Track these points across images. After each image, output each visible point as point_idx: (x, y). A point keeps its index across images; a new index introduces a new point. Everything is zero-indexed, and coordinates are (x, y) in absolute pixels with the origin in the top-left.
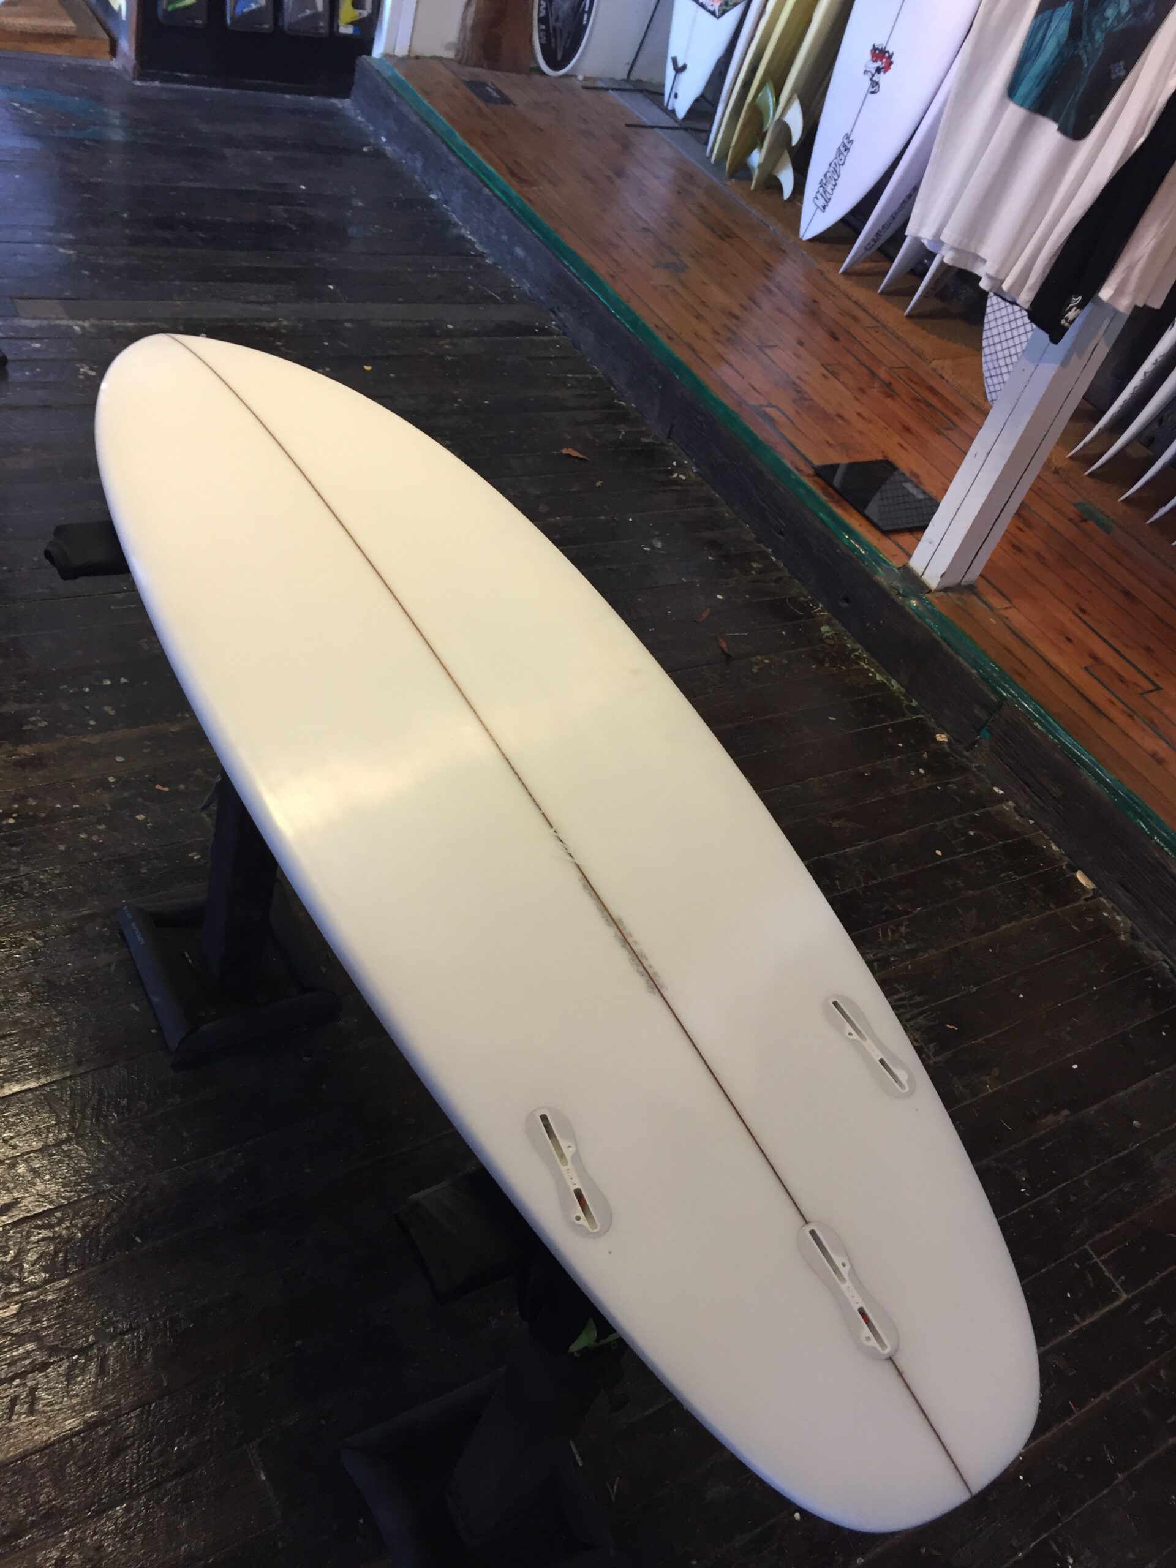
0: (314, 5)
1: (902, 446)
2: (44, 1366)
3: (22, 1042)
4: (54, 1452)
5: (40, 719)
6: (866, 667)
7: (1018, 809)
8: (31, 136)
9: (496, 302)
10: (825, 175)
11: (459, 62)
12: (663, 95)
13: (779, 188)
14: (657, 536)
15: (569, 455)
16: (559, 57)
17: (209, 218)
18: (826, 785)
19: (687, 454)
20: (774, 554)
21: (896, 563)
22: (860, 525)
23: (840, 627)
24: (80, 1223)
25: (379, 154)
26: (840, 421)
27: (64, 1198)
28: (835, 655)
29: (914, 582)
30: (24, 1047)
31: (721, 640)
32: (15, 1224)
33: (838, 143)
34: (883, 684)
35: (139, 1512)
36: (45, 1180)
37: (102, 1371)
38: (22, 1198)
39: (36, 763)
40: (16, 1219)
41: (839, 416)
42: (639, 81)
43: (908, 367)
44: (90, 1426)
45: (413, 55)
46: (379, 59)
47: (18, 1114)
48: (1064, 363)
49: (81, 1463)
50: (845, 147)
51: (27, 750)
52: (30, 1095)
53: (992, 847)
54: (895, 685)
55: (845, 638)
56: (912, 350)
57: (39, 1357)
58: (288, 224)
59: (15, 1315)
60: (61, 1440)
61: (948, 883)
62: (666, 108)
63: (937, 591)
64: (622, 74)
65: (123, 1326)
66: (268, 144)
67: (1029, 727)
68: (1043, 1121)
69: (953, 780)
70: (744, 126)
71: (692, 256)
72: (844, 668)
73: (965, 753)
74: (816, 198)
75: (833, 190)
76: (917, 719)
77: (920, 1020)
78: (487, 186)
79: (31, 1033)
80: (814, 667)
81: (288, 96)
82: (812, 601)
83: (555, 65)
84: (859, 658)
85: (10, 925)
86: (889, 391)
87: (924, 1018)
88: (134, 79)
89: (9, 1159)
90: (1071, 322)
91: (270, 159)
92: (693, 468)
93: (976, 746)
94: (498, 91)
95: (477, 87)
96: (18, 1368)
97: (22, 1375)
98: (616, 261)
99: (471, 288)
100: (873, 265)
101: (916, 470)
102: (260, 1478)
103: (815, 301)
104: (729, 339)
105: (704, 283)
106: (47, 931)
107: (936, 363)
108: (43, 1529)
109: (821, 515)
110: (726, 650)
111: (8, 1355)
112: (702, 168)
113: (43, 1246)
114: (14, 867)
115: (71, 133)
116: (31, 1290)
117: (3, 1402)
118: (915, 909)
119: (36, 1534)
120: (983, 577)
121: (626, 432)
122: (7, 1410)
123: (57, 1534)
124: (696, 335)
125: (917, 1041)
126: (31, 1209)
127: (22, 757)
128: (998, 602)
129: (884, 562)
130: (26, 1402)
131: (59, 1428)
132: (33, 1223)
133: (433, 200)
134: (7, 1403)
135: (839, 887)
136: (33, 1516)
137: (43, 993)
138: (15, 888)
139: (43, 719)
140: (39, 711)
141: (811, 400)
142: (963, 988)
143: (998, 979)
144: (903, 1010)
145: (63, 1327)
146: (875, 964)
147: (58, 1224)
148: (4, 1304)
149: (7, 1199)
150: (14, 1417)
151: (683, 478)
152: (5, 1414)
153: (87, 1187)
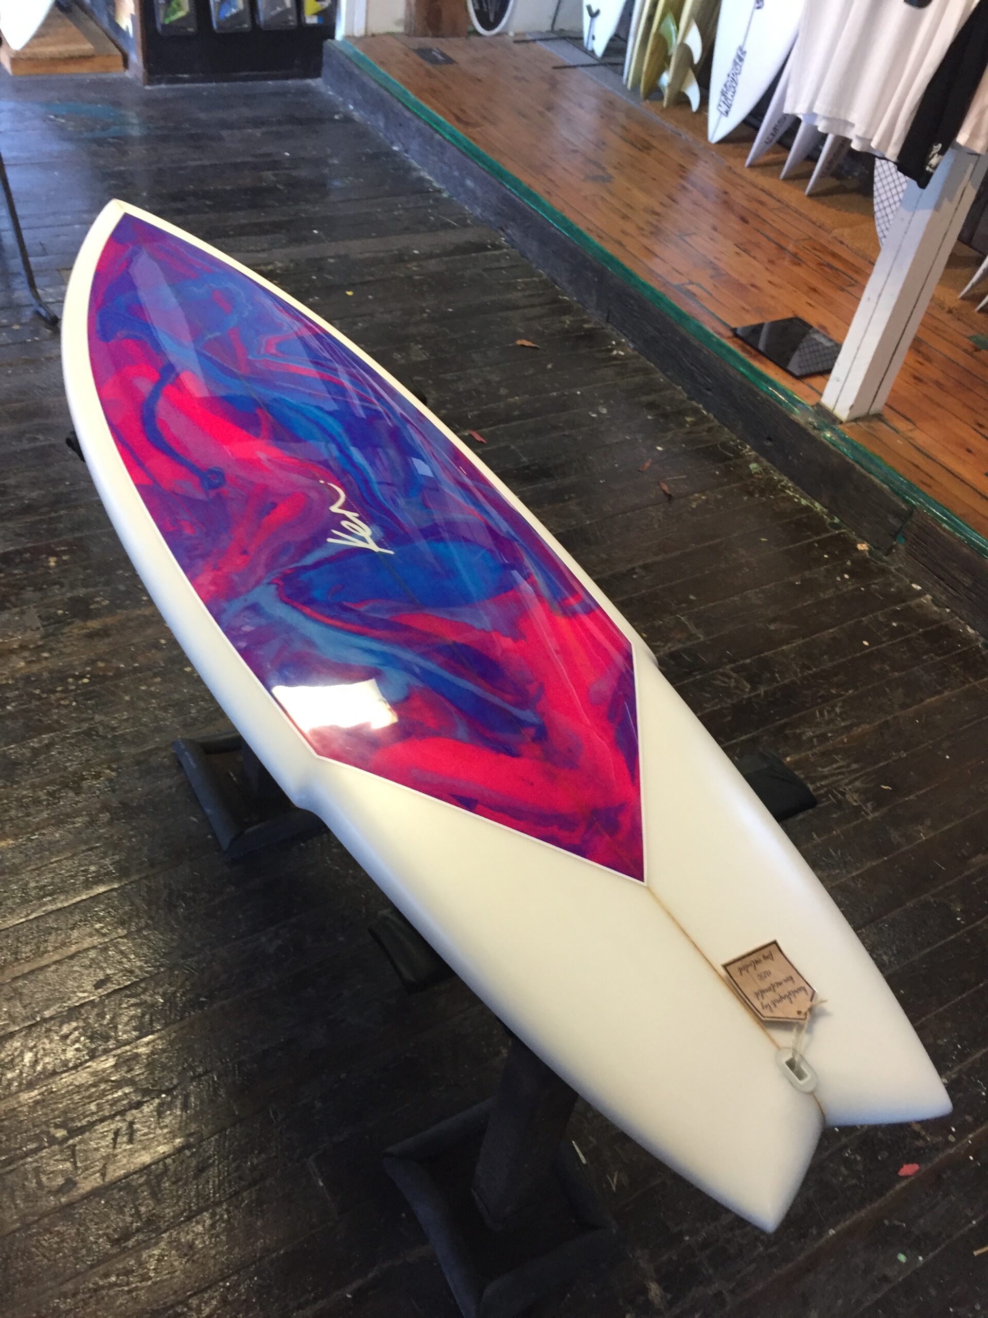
0: (284, 4)
1: (810, 305)
2: (138, 1105)
3: (105, 853)
4: (151, 1173)
5: (103, 599)
6: (791, 494)
7: (935, 601)
8: (65, 140)
9: (454, 227)
10: (725, 85)
11: (408, 35)
12: (582, 38)
13: (687, 102)
14: (602, 404)
15: (523, 346)
16: (492, 18)
17: (212, 188)
18: (761, 595)
19: (625, 334)
20: (705, 408)
21: (809, 402)
22: (776, 374)
23: (766, 463)
24: (161, 990)
25: (348, 119)
26: (753, 289)
27: (147, 972)
28: (763, 487)
29: (826, 416)
30: (108, 857)
31: (663, 485)
32: (108, 995)
33: (733, 56)
34: (807, 507)
35: (222, 1216)
36: (131, 959)
37: (185, 1106)
38: (114, 974)
39: (103, 633)
40: (110, 991)
41: (753, 286)
42: (562, 30)
43: (811, 238)
44: (179, 1150)
45: (370, 34)
46: (342, 41)
47: (106, 909)
48: (937, 207)
49: (174, 1179)
50: (740, 58)
51: (94, 624)
52: (115, 894)
53: (913, 635)
54: (818, 506)
55: (772, 472)
56: (814, 223)
57: (135, 1098)
58: (277, 185)
59: (113, 1066)
60: (156, 1163)
61: (876, 668)
62: (586, 49)
63: (848, 421)
64: (546, 26)
65: (200, 1070)
66: (256, 123)
67: (938, 528)
68: (974, 860)
69: (876, 581)
70: (652, 53)
71: (615, 167)
72: (771, 497)
73: (885, 558)
74: (720, 105)
75: (732, 96)
76: (840, 534)
77: (858, 784)
78: (437, 132)
79: (113, 845)
80: (745, 498)
81: (270, 83)
82: (741, 444)
83: (488, 26)
84: (784, 487)
86: (797, 260)
87: (862, 781)
88: (144, 85)
90: (935, 168)
91: (259, 135)
92: (630, 344)
93: (894, 551)
94: (443, 54)
95: (424, 53)
96: (119, 1107)
97: (122, 1113)
98: (551, 180)
99: (432, 218)
100: (775, 156)
101: (822, 323)
102: (319, 1184)
103: (726, 193)
104: (652, 233)
105: (628, 189)
106: (119, 764)
107: (836, 232)
108: (146, 1232)
109: (741, 369)
110: (668, 492)
111: (110, 1097)
112: (620, 94)
113: (132, 1011)
114: (91, 716)
115: (97, 134)
116: (125, 1045)
117: (107, 1135)
118: (847, 692)
119: (140, 1237)
120: (887, 404)
121: (570, 321)
122: (112, 1141)
123: (158, 1235)
124: (623, 232)
125: (856, 801)
126: (121, 982)
127: (91, 630)
128: (903, 426)
129: (799, 402)
130: (126, 1134)
131: (154, 1153)
132: (123, 993)
133: (396, 151)
134: (111, 1135)
135: (779, 679)
136: (137, 1222)
137: (120, 813)
138: (92, 732)
139: (106, 599)
140: (102, 593)
141: (727, 274)
142: (894, 754)
143: (926, 744)
144: (841, 777)
145: (153, 1073)
146: (815, 740)
147: (144, 993)
148: (104, 1058)
149: (101, 975)
150: (118, 1146)
151: (622, 353)
152: (110, 1143)
153: (164, 963)
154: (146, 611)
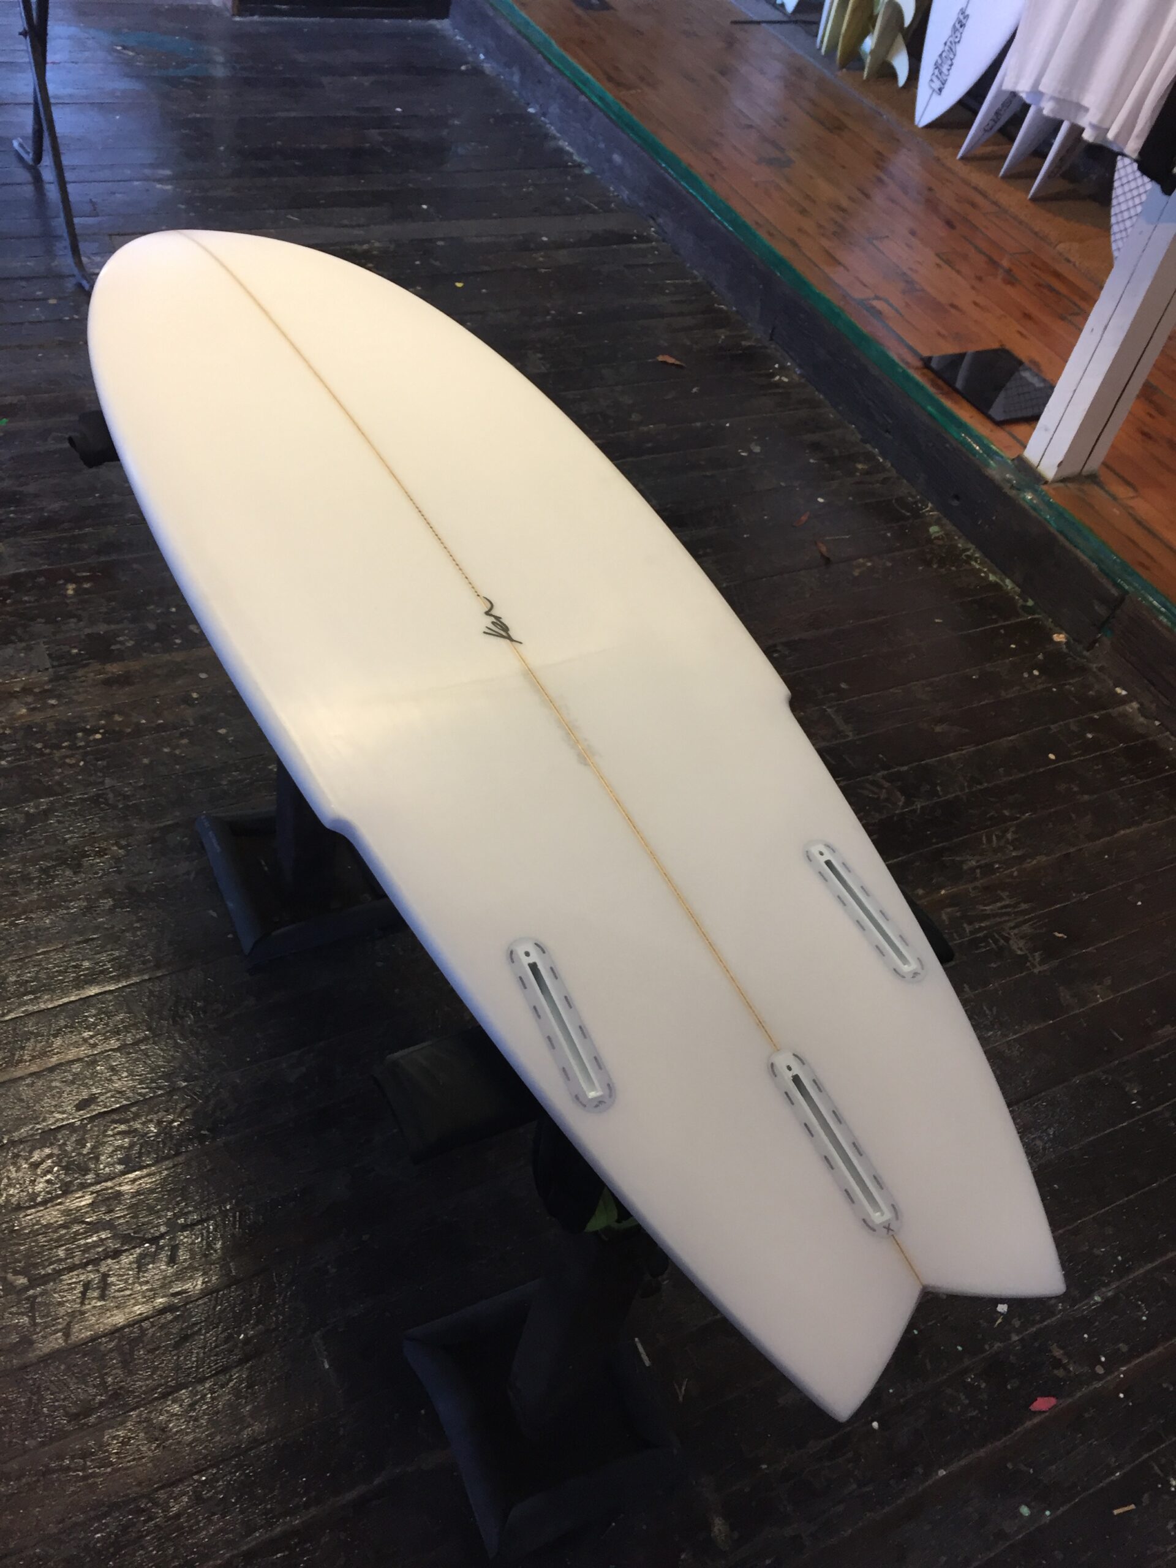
1: (1022, 334)
2: (116, 1254)
3: (103, 947)
4: (123, 1336)
5: (127, 638)
6: (978, 567)
7: (1142, 710)
8: (132, 77)
9: (594, 212)
10: (941, 55)
13: (893, 75)
14: (755, 441)
15: (665, 363)
17: (304, 146)
18: (928, 689)
19: (790, 356)
20: (882, 454)
21: (1009, 455)
22: (971, 417)
23: (950, 527)
24: (155, 1118)
25: (477, 71)
26: (953, 311)
27: (140, 1094)
28: (944, 555)
29: (1028, 473)
30: (106, 951)
31: (820, 545)
32: (92, 1119)
33: (952, 21)
34: (996, 584)
35: (203, 1396)
36: (122, 1077)
37: (172, 1260)
38: (101, 1094)
39: (125, 680)
40: (94, 1113)
41: (953, 306)
43: (1031, 252)
44: (160, 1312)
47: (98, 1014)
49: (150, 1347)
50: (961, 23)
51: (114, 669)
52: (110, 997)
53: (1111, 750)
54: (1009, 584)
55: (956, 538)
56: (1036, 233)
57: (112, 1245)
58: (383, 147)
59: (89, 1205)
60: (130, 1325)
61: (1062, 787)
62: (775, 2)
63: (1055, 481)
65: (193, 1217)
66: (366, 69)
67: (1153, 621)
68: (1159, 1032)
69: (1071, 681)
70: (854, 11)
71: (797, 150)
72: (953, 568)
73: (1086, 653)
74: (932, 81)
75: (949, 70)
76: (1033, 620)
77: (1026, 928)
78: (583, 93)
79: (113, 938)
80: (921, 568)
81: (386, 21)
82: (921, 501)
84: (969, 558)
85: (96, 836)
86: (1011, 279)
87: (1031, 925)
88: (234, 15)
89: (88, 1057)
91: (367, 84)
92: (797, 369)
93: (1097, 645)
96: (92, 1255)
97: (95, 1262)
98: (715, 159)
99: (568, 199)
100: (996, 148)
101: (1037, 359)
102: (324, 1367)
103: (930, 189)
105: (811, 177)
106: (130, 841)
107: (1061, 247)
108: (111, 1408)
109: (929, 408)
110: (826, 554)
111: (82, 1242)
112: (812, 60)
113: (118, 1140)
114: (100, 780)
115: (171, 72)
116: (106, 1181)
117: (76, 1287)
118: (1024, 814)
119: (103, 1413)
120: (1105, 464)
121: (726, 337)
122: (80, 1295)
123: (125, 1413)
124: (800, 230)
125: (1021, 949)
126: (108, 1104)
127: (110, 675)
128: (1122, 491)
129: (996, 453)
130: (98, 1288)
131: (130, 1313)
132: (108, 1118)
133: (532, 114)
134: (80, 1288)
135: (941, 793)
136: (101, 1395)
137: (125, 899)
138: (101, 800)
139: (131, 639)
140: (126, 632)
141: (923, 290)
142: (1074, 895)
143: (1114, 886)
144: (1006, 918)
145: (135, 1217)
146: (978, 871)
147: (134, 1119)
148: (80, 1194)
149: (85, 1094)
150: (87, 1302)
151: (786, 380)
152: (78, 1298)
153: (162, 1084)
154: (178, 657)
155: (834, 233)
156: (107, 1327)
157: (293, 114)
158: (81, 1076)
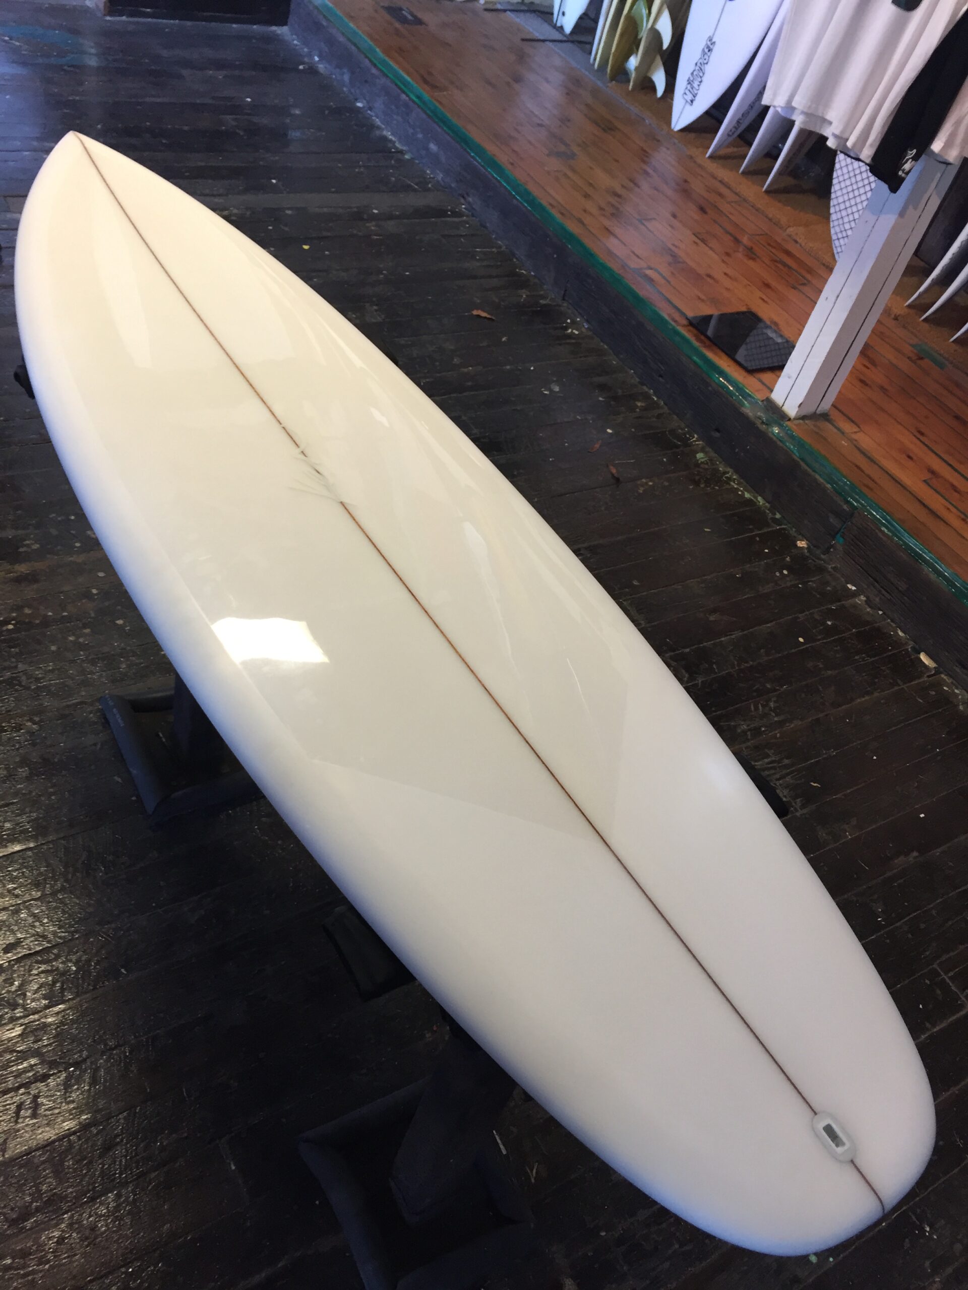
1: (763, 300)
2: (44, 1078)
3: (22, 810)
4: (54, 1149)
5: (33, 542)
6: (736, 486)
7: (868, 602)
8: (19, 63)
9: (415, 190)
10: (692, 74)
12: (552, 14)
13: (653, 88)
14: (555, 381)
15: (478, 316)
17: (170, 127)
18: (703, 585)
19: (579, 313)
20: (656, 394)
21: (759, 396)
22: (729, 366)
23: (713, 454)
24: (74, 958)
25: (312, 71)
26: (708, 279)
27: (60, 938)
28: (709, 477)
29: (775, 412)
30: (25, 814)
31: (611, 467)
32: (18, 960)
33: (702, 45)
34: (750, 500)
35: (127, 1198)
36: (44, 923)
37: (94, 1081)
38: (25, 938)
39: (31, 578)
40: (20, 955)
41: (709, 276)
42: (532, 3)
43: (767, 234)
44: (86, 1127)
47: (19, 869)
48: (902, 213)
49: (78, 1157)
50: (709, 49)
51: (22, 568)
52: (30, 853)
53: (846, 634)
54: (761, 501)
55: (718, 463)
56: (770, 220)
57: (41, 1070)
58: (237, 130)
59: (19, 1035)
60: (60, 1139)
61: (810, 665)
62: (556, 24)
63: (795, 419)
65: (111, 1043)
66: (219, 65)
67: (877, 531)
68: (896, 861)
69: (813, 579)
70: (622, 35)
71: (579, 145)
72: (717, 488)
73: (823, 556)
74: (685, 94)
75: (699, 85)
76: (780, 529)
77: (788, 779)
78: (404, 92)
79: (30, 802)
80: (691, 487)
81: (234, 26)
82: (688, 433)
84: (729, 479)
85: (11, 713)
86: (751, 254)
87: (793, 777)
88: (105, 15)
89: (13, 906)
91: (221, 77)
92: (585, 324)
93: (832, 550)
94: (412, 15)
95: (394, 11)
96: (25, 1078)
97: (26, 1085)
98: (514, 151)
99: (393, 179)
100: (735, 149)
101: (776, 319)
102: (231, 1168)
103: (686, 181)
105: (591, 168)
106: (42, 717)
107: (790, 230)
108: (46, 1213)
109: (695, 358)
110: (616, 475)
111: (14, 1068)
112: (587, 73)
113: (43, 978)
114: (13, 665)
115: (53, 61)
116: (33, 1014)
117: (10, 1108)
118: (782, 687)
119: (40, 1217)
120: (834, 406)
121: (527, 296)
122: (14, 1115)
123: (58, 1217)
124: (585, 211)
125: (785, 797)
126: (32, 947)
127: (19, 574)
128: (848, 427)
129: (750, 396)
130: (30, 1108)
131: (59, 1129)
132: (34, 959)
133: (359, 107)
134: (13, 1107)
135: (716, 671)
136: (37, 1202)
137: (40, 768)
138: (14, 682)
139: (36, 543)
140: (32, 536)
141: (684, 262)
142: (824, 752)
143: (855, 744)
144: (773, 771)
145: (61, 1045)
146: (749, 733)
147: (56, 959)
148: (11, 1026)
149: (11, 939)
150: (20, 1120)
151: (577, 332)
152: (12, 1117)
153: (79, 928)
154: (80, 559)
155: (613, 214)
156: (39, 1142)
157: (159, 100)
158: (7, 923)
